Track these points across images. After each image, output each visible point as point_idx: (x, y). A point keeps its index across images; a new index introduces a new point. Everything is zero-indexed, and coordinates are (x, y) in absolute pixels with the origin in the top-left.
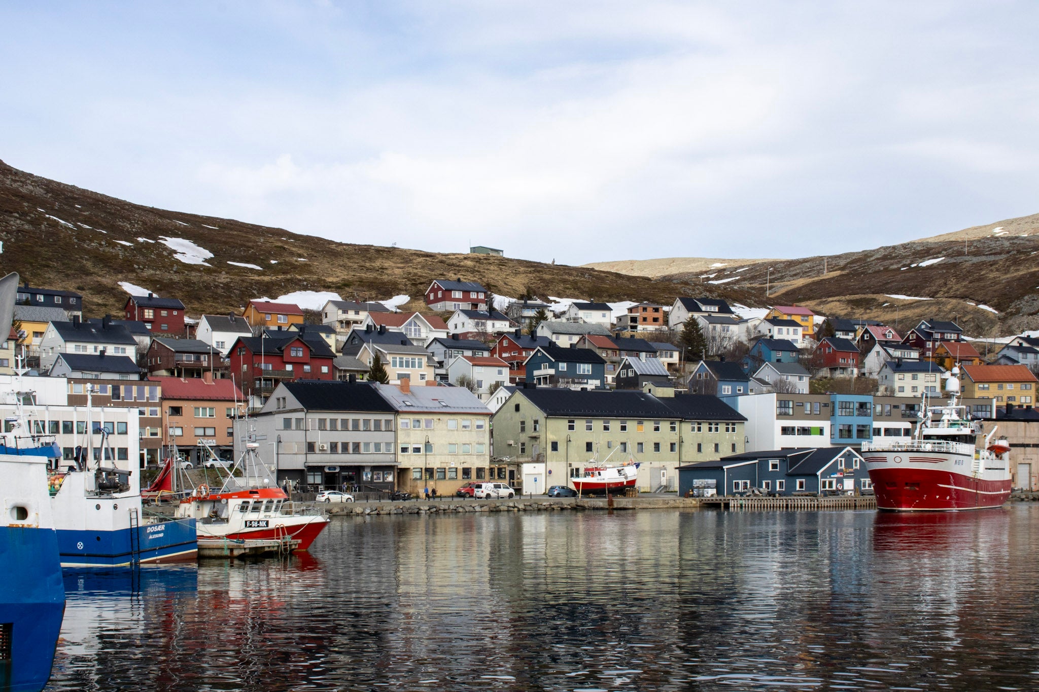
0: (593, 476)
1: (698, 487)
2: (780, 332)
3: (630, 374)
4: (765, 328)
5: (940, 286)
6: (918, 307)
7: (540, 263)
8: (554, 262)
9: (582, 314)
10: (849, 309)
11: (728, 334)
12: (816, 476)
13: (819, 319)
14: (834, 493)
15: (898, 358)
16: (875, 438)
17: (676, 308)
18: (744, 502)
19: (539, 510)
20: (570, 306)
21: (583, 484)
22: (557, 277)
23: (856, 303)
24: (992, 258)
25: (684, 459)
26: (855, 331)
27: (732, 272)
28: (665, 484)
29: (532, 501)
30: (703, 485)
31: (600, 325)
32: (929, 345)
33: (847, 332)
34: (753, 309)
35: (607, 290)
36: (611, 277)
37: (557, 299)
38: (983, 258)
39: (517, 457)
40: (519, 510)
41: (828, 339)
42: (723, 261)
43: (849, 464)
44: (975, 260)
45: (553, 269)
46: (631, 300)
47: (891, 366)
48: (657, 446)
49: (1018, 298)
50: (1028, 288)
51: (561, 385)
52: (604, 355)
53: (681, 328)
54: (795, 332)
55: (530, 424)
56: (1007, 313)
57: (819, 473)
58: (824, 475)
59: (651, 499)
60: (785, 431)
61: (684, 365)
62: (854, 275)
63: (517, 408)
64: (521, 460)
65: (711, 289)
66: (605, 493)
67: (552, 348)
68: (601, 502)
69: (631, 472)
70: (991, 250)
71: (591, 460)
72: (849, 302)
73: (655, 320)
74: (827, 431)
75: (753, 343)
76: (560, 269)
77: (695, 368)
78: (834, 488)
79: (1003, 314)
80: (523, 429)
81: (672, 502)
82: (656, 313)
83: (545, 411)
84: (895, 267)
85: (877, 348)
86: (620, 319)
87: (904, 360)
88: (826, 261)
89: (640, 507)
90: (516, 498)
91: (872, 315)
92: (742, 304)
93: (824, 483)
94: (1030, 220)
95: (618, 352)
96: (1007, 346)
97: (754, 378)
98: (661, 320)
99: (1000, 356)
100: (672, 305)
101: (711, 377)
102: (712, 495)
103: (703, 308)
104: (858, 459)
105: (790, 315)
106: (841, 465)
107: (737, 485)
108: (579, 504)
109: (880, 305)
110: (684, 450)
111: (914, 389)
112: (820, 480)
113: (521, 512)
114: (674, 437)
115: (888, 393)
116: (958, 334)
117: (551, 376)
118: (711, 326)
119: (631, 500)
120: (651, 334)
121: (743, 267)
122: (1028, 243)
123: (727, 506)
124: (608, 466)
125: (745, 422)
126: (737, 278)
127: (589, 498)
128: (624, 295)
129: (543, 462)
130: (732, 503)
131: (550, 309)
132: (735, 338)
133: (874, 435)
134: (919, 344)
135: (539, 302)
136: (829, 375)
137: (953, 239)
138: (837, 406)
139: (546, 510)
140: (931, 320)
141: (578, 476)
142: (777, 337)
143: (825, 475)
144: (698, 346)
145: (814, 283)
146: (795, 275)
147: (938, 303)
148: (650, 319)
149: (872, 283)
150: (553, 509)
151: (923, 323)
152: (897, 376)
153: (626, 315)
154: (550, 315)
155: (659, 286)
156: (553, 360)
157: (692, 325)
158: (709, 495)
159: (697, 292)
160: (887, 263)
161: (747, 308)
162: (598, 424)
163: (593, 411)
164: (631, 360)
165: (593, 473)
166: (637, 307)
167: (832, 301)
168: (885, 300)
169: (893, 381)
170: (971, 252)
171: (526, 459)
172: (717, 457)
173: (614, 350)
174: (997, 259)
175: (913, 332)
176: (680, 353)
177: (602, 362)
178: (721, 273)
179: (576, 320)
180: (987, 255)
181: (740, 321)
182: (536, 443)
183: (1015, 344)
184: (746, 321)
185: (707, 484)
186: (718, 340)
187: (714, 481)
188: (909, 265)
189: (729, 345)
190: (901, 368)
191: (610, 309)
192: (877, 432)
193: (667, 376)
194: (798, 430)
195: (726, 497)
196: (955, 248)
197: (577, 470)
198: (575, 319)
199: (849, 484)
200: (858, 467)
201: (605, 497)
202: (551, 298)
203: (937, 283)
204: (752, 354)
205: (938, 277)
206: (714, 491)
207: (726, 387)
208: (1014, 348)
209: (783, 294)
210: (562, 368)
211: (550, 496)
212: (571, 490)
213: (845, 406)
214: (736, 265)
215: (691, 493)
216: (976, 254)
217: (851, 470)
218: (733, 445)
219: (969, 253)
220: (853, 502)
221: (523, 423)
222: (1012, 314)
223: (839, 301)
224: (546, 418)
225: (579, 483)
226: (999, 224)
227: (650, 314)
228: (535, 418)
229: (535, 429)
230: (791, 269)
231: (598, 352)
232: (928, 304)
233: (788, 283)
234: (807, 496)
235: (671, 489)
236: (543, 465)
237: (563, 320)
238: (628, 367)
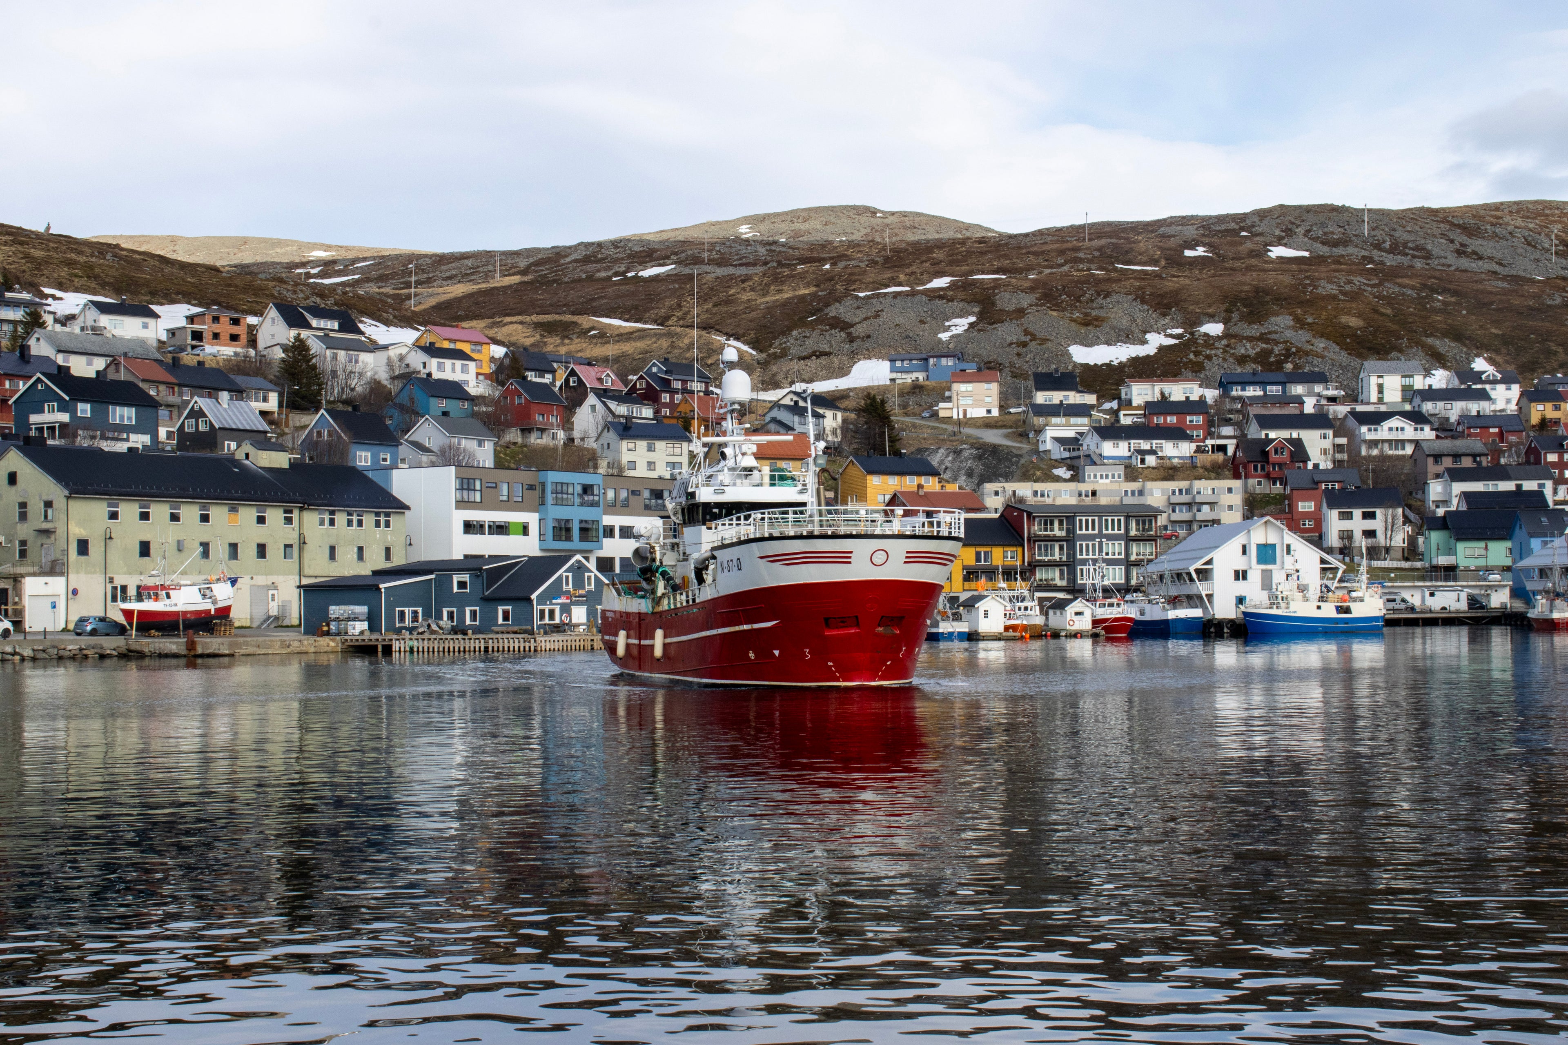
0: (156, 600)
1: (337, 619)
2: (441, 367)
3: (202, 427)
4: (417, 360)
5: (671, 308)
6: (640, 338)
7: (20, 228)
8: (48, 228)
9: (105, 320)
10: (538, 337)
11: (358, 368)
12: (530, 601)
13: (499, 351)
14: (558, 629)
15: (626, 418)
16: (606, 542)
17: (268, 321)
18: (416, 643)
19: (61, 658)
20: (85, 305)
21: (141, 613)
22: (55, 255)
23: (548, 328)
24: (743, 271)
25: (307, 571)
26: (553, 372)
27: (348, 265)
28: (276, 613)
29: (48, 644)
30: (346, 615)
31: (142, 342)
32: (666, 398)
33: (541, 372)
34: (392, 329)
35: (147, 284)
36: (152, 262)
37: (59, 294)
38: (731, 270)
39: (14, 565)
40: (23, 659)
41: (518, 383)
42: (328, 247)
43: (579, 583)
44: (720, 272)
45: (48, 240)
46: (189, 303)
47: (616, 430)
48: (262, 550)
49: (783, 333)
50: (796, 318)
51: (83, 441)
52: (152, 393)
53: (279, 354)
54: (465, 370)
55: (36, 508)
56: (768, 355)
57: (534, 597)
58: (542, 599)
59: (261, 639)
60: (469, 527)
61: (287, 416)
62: (542, 284)
63: (12, 479)
64: (20, 570)
65: (322, 292)
66: (178, 629)
67: (62, 376)
68: (173, 644)
69: (223, 593)
70: (741, 259)
71: (154, 573)
72: (537, 325)
73: (234, 338)
74: (534, 529)
75: (399, 384)
76: (60, 242)
77: (311, 420)
78: (557, 621)
79: (764, 355)
80: (23, 516)
81: (296, 644)
82: (235, 327)
83: (66, 486)
84: (603, 274)
85: (592, 399)
86: (172, 333)
87: (634, 420)
88: (498, 258)
89: (242, 652)
90: (15, 637)
91: (573, 347)
92: (373, 319)
93: (542, 612)
94: (789, 218)
95: (176, 389)
96: (776, 405)
97: (407, 440)
98: (244, 338)
99: (768, 419)
100: (261, 315)
101: (340, 437)
102: (362, 633)
103: (314, 323)
104: (592, 575)
105: (454, 341)
106: (567, 584)
107: (402, 614)
108: (133, 647)
109: (584, 333)
110: (306, 556)
111: (651, 465)
112: (537, 608)
113: (26, 663)
114: (290, 535)
115: (616, 472)
116: (707, 383)
117: (63, 426)
118: (329, 353)
119: (225, 640)
120: (229, 360)
121: (365, 259)
122: (791, 251)
123: (388, 650)
124: (182, 582)
125: (407, 512)
126: (356, 277)
127: (150, 636)
128: (178, 293)
129: (61, 574)
130: (396, 646)
131: (48, 308)
132: (369, 374)
133: (605, 537)
134: (650, 396)
135: (26, 296)
136: (520, 440)
137: (681, 238)
138: (549, 488)
139: (73, 658)
140: (666, 359)
141: (124, 600)
142: (436, 375)
143: (544, 598)
144: (309, 385)
145: (480, 292)
146: (450, 278)
147: (670, 335)
148: (225, 336)
149: (569, 298)
150: (86, 657)
151: (654, 365)
152: (625, 445)
153: (184, 328)
154: (49, 319)
155: (237, 282)
156: (67, 398)
157: (299, 348)
158: (357, 632)
159: (301, 295)
160: (590, 267)
161: (383, 327)
162: (160, 511)
163: (151, 488)
164: (202, 403)
165: (157, 595)
166: (202, 315)
167: (511, 323)
168: (591, 324)
169: (619, 452)
170: (714, 260)
171: (30, 569)
172: (364, 570)
173: (170, 385)
174: (750, 272)
175: (641, 378)
176: (281, 395)
177: (152, 404)
178: (329, 267)
179: (97, 330)
180: (735, 266)
181: (374, 347)
182: (49, 541)
183: (787, 401)
184: (385, 347)
185: (353, 613)
186: (341, 375)
187: (362, 609)
188: (623, 274)
189: (359, 387)
190: (631, 432)
191: (156, 316)
192: (609, 532)
193: (266, 432)
194: (490, 526)
195: (384, 635)
196: (690, 252)
197: (124, 589)
198: (93, 329)
199: (579, 614)
200: (592, 587)
201: (178, 636)
202: (47, 291)
203: (667, 304)
204: (396, 401)
205: (668, 294)
206: (365, 625)
207: (363, 454)
208: (787, 407)
209: (433, 307)
210: (83, 411)
211: (79, 634)
212: (116, 624)
213: (560, 489)
214: (351, 255)
215: (325, 628)
216: (721, 262)
217: (582, 592)
218: (388, 550)
219: (711, 262)
220: (589, 643)
221: (23, 505)
222: (776, 357)
223: (521, 323)
224: (68, 498)
225: (132, 612)
226: (746, 220)
227: (225, 327)
228: (45, 498)
229: (46, 517)
230: (443, 267)
231: (141, 385)
232: (655, 335)
233: (440, 290)
234: (515, 633)
235: (286, 622)
236: (62, 580)
237: (75, 328)
238: (197, 414)
